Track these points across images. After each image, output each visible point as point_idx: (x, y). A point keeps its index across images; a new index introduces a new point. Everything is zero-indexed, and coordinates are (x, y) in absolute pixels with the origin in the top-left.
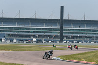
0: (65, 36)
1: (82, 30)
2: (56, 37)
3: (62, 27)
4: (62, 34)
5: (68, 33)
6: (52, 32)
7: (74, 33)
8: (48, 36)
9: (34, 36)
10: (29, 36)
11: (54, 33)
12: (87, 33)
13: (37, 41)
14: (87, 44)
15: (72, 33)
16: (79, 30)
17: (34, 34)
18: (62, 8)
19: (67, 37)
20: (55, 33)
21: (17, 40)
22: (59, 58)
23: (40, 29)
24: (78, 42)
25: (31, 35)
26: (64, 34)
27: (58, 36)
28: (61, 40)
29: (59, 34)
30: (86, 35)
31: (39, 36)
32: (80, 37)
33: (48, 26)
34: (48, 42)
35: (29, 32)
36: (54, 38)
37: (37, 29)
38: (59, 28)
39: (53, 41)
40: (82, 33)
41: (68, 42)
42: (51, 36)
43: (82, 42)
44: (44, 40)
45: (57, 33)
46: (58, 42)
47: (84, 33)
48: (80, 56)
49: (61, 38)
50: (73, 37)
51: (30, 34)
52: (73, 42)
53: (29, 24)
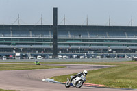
0: (60, 49)
1: (83, 40)
2: (47, 50)
3: (55, 37)
4: (55, 45)
5: (65, 44)
6: (41, 44)
8: (37, 49)
9: (17, 50)
10: (10, 50)
11: (45, 44)
12: (90, 45)
13: (21, 56)
14: (91, 60)
15: (70, 45)
16: (80, 40)
17: (17, 46)
18: (55, 10)
19: (63, 50)
20: (47, 44)
22: (53, 80)
23: (25, 40)
24: (79, 57)
25: (13, 49)
26: (58, 47)
27: (50, 49)
28: (55, 55)
29: (52, 47)
30: (90, 47)
31: (24, 50)
32: (81, 49)
33: (36, 35)
34: (36, 57)
35: (10, 44)
36: (45, 53)
37: (21, 40)
38: (51, 37)
39: (44, 57)
40: (85, 45)
41: (64, 57)
42: (40, 50)
43: (85, 57)
44: (32, 55)
45: (49, 44)
46: (51, 57)
47: (87, 44)
49: (55, 52)
50: (72, 50)
51: (12, 46)
52: (71, 57)
53: (10, 33)
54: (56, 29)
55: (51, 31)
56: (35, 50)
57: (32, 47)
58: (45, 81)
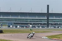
0: (50, 24)
1: (61, 20)
3: (48, 18)
5: (52, 22)
6: (42, 21)
7: (56, 22)
8: (40, 24)
9: (31, 24)
10: (27, 24)
11: (43, 21)
13: (33, 27)
15: (54, 22)
16: (59, 20)
18: (48, 6)
19: (51, 24)
20: (44, 21)
21: (20, 26)
22: (47, 38)
23: (34, 19)
24: (58, 27)
25: (29, 23)
26: (49, 23)
28: (48, 26)
29: (46, 23)
31: (34, 24)
32: (59, 24)
33: (39, 17)
34: (39, 27)
36: (43, 25)
38: (46, 18)
39: (43, 27)
40: (61, 22)
41: (52, 27)
42: (41, 24)
43: (61, 27)
44: (37, 26)
45: (45, 21)
46: (46, 27)
48: (59, 36)
49: (48, 25)
50: (55, 24)
52: (55, 27)
53: (27, 16)
54: (48, 15)
55: (46, 15)
56: (39, 24)
57: (37, 23)
58: (43, 38)
